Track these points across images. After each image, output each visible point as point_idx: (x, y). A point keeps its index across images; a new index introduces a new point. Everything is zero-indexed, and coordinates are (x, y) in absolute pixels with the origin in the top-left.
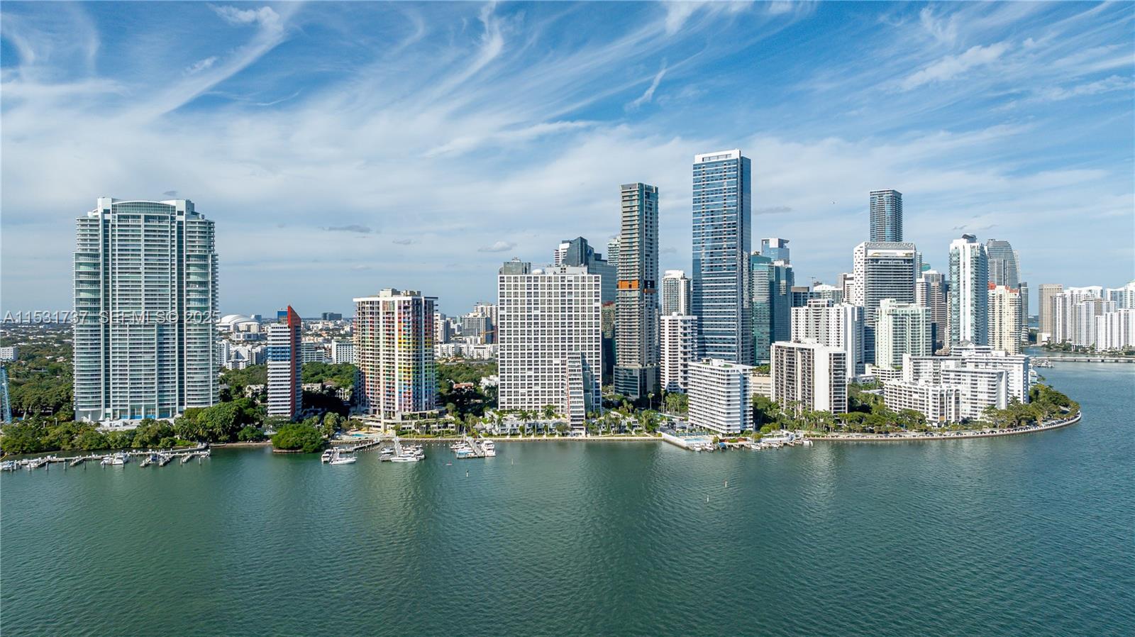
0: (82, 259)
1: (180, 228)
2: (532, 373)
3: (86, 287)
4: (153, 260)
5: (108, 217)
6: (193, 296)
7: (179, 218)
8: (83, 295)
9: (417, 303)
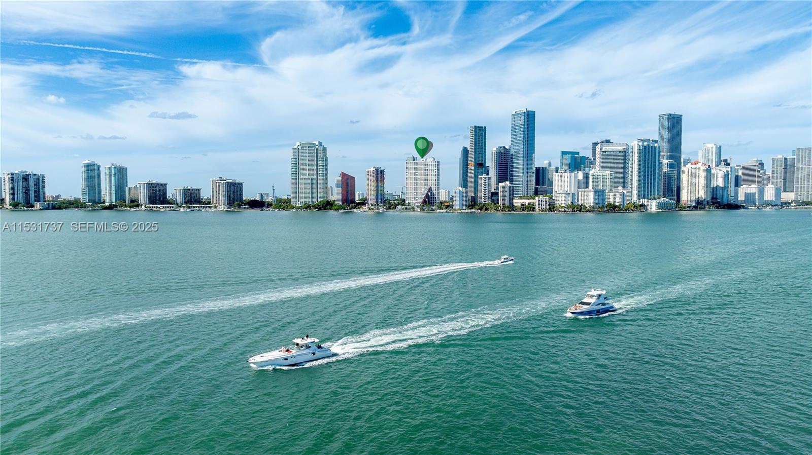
0: (293, 160)
1: (317, 150)
2: (415, 194)
3: (294, 167)
4: (310, 159)
5: (299, 147)
6: (320, 170)
7: (317, 147)
8: (293, 170)
9: (377, 171)
